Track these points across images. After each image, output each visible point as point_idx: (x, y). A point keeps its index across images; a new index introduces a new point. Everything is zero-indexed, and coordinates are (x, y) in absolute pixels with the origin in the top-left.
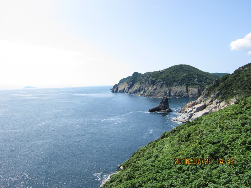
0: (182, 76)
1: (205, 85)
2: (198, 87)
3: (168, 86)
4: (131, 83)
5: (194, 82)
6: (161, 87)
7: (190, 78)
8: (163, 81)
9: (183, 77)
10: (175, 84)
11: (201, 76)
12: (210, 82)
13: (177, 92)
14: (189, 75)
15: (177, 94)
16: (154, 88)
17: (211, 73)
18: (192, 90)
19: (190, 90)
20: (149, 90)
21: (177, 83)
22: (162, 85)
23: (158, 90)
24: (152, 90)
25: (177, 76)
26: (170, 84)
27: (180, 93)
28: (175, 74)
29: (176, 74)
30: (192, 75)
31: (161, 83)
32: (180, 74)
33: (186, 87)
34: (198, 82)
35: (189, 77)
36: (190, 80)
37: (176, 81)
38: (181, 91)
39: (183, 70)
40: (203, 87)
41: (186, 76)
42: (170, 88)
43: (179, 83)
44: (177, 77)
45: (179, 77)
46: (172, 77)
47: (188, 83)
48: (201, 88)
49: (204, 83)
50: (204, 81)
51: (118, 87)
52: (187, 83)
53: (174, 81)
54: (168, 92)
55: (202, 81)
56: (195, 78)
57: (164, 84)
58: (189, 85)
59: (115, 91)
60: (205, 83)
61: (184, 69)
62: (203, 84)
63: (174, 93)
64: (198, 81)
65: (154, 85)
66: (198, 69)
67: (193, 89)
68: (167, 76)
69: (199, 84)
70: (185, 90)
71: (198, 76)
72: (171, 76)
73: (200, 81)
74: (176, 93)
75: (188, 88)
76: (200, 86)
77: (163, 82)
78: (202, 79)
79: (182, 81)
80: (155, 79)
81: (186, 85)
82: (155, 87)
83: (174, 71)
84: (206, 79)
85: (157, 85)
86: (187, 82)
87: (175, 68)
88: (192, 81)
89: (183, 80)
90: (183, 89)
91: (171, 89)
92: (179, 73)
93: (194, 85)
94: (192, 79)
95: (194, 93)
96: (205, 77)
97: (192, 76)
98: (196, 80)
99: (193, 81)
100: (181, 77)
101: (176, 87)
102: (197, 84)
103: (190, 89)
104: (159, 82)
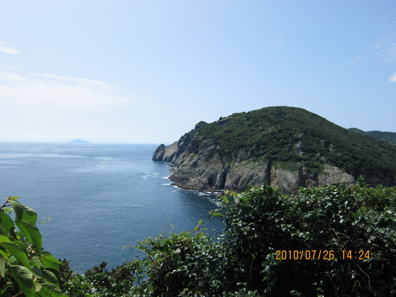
0: (263, 133)
1: (322, 162)
2: (300, 170)
3: (224, 158)
4: (182, 143)
5: (291, 153)
6: (206, 160)
7: (281, 140)
8: (216, 144)
9: (265, 135)
10: (241, 153)
11: (314, 136)
12: (339, 154)
13: (240, 177)
14: (280, 131)
15: (239, 184)
16: (194, 160)
17: (365, 131)
18: (281, 175)
19: (275, 177)
20: (183, 166)
21: (247, 151)
22: (211, 155)
23: (200, 168)
24: (187, 165)
25: (251, 133)
26: (229, 153)
27: (249, 181)
28: (250, 126)
29: (251, 128)
30: (289, 132)
31: (210, 148)
32: (260, 128)
33: (265, 166)
34: (301, 153)
35: (280, 135)
36: (283, 144)
37: (245, 146)
38: (251, 177)
39: (282, 119)
40: (314, 170)
41: (273, 133)
42: (227, 165)
43: (252, 152)
44: (250, 136)
45: (256, 136)
46: (240, 135)
47: (276, 153)
48: (308, 171)
49: (321, 155)
50: (320, 151)
51: (164, 151)
52: (273, 154)
53: (241, 147)
54: (218, 176)
55: (314, 151)
56: (297, 140)
57: (216, 152)
58: (275, 159)
59: (157, 157)
60: (323, 158)
61: (285, 116)
62: (318, 160)
63: (234, 179)
64: (303, 151)
65: (196, 152)
66: (324, 119)
67: (284, 173)
68: (228, 131)
69: (305, 160)
70: (262, 174)
71: (306, 134)
72: (238, 130)
73: (309, 149)
74: (236, 182)
75: (273, 168)
76: (306, 165)
77: (213, 147)
78: (314, 146)
79: (258, 147)
80: (203, 138)
81: (266, 158)
82: (196, 158)
83: (248, 120)
84: (327, 144)
85: (200, 154)
86: (271, 151)
87: (263, 114)
88: (286, 148)
89: (264, 144)
90: (256, 171)
91: (229, 167)
92: (258, 126)
93: (288, 160)
94: (287, 143)
95: (285, 185)
96: (326, 140)
97: (290, 135)
98: (298, 145)
99: (290, 150)
100: (258, 137)
101: (243, 163)
102: (299, 160)
103: (278, 171)
104: (206, 146)
